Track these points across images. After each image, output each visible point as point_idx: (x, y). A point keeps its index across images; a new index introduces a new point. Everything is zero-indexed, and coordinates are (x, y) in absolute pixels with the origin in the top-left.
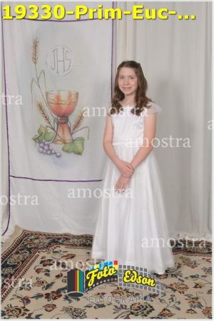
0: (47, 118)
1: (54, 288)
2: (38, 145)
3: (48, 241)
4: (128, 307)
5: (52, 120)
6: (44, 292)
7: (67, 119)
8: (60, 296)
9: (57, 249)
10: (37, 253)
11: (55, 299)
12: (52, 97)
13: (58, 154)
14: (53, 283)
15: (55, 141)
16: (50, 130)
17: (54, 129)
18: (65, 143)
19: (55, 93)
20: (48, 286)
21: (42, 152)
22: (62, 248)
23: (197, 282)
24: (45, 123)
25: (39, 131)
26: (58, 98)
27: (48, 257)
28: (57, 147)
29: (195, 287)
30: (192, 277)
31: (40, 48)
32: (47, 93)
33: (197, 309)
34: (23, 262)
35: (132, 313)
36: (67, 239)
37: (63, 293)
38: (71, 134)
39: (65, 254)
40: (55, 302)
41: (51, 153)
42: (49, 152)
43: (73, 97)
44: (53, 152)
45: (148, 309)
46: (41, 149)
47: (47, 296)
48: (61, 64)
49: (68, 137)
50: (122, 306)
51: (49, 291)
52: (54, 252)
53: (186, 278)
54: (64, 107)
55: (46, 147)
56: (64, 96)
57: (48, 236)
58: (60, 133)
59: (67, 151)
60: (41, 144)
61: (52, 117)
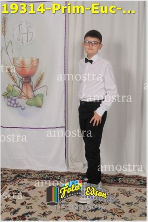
0: (14, 79)
1: (20, 213)
2: (6, 99)
3: (14, 176)
5: (18, 80)
7: (30, 80)
9: (22, 182)
10: (6, 186)
12: (18, 62)
13: (23, 107)
14: (18, 209)
15: (20, 97)
16: (16, 88)
17: (19, 87)
18: (28, 98)
19: (21, 59)
21: (10, 106)
22: (26, 181)
23: (131, 207)
24: (12, 83)
25: (7, 89)
26: (23, 62)
27: (15, 188)
28: (22, 102)
29: (130, 212)
30: (127, 203)
31: (8, 23)
32: (14, 59)
36: (29, 174)
37: (26, 217)
38: (33, 92)
39: (28, 186)
41: (17, 107)
42: (15, 105)
43: (35, 62)
44: (19, 105)
46: (9, 103)
48: (25, 36)
49: (30, 94)
52: (19, 184)
53: (123, 205)
54: (28, 70)
55: (13, 102)
56: (28, 62)
57: (14, 172)
58: (24, 90)
59: (30, 105)
60: (9, 99)
61: (18, 78)
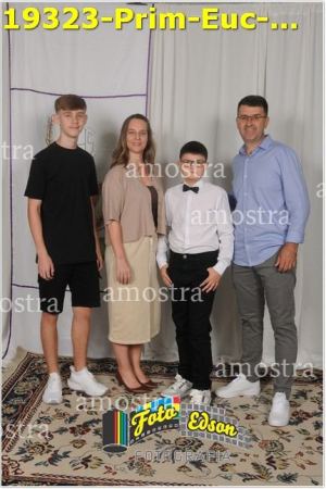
1: (80, 421)
4: (173, 442)
6: (68, 426)
8: (88, 430)
11: (83, 433)
14: (76, 416)
20: (72, 419)
23: (248, 412)
29: (247, 418)
30: (242, 407)
33: (253, 443)
34: (34, 391)
35: (178, 449)
37: (91, 427)
40: (83, 437)
45: (196, 444)
47: (73, 430)
50: (164, 441)
51: (74, 425)
53: (235, 408)
